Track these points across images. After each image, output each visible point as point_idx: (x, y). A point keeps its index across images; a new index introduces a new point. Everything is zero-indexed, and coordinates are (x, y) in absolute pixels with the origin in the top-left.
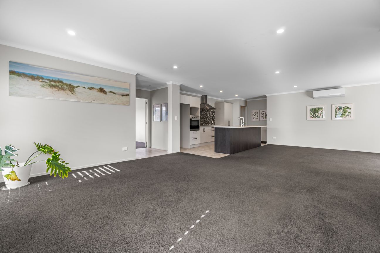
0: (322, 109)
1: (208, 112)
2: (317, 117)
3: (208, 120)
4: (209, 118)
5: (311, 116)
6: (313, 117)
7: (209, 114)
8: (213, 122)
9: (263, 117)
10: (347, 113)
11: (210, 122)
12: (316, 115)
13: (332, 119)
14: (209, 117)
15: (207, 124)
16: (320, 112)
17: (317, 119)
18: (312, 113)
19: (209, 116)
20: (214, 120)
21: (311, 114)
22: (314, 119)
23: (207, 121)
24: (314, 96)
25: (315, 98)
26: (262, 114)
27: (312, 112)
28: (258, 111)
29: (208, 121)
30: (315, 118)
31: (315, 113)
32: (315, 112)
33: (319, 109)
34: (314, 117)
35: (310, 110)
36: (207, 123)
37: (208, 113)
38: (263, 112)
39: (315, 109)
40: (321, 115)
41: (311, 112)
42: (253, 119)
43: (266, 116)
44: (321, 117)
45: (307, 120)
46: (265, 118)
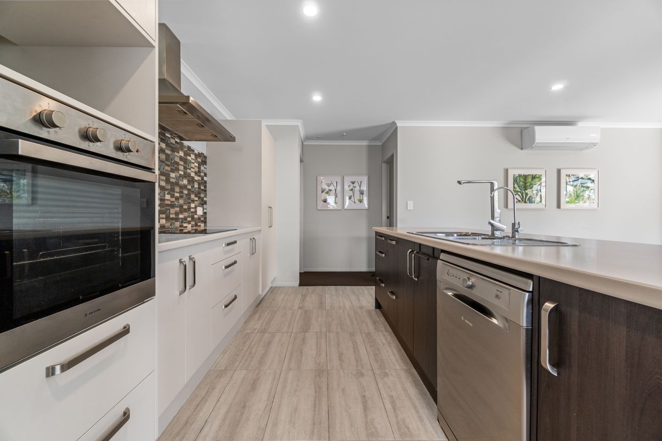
0: (540, 178)
1: (181, 154)
2: (530, 201)
3: (181, 201)
4: (185, 187)
5: (517, 196)
6: (520, 199)
7: (185, 168)
8: (200, 211)
9: (352, 199)
11: (189, 208)
12: (527, 194)
13: (559, 206)
14: (185, 182)
15: (177, 219)
16: (535, 187)
17: (528, 206)
18: (518, 189)
19: (187, 175)
20: (203, 203)
21: (516, 192)
22: (522, 205)
23: (173, 206)
26: (352, 190)
27: (519, 187)
28: (339, 179)
29: (181, 206)
30: (525, 202)
31: (526, 189)
32: (525, 185)
33: (534, 177)
34: (522, 199)
35: (515, 181)
36: (177, 214)
37: (181, 158)
38: (353, 183)
39: (525, 177)
40: (537, 195)
41: (516, 185)
42: (322, 202)
43: (361, 195)
44: (538, 199)
45: (507, 207)
46: (358, 200)
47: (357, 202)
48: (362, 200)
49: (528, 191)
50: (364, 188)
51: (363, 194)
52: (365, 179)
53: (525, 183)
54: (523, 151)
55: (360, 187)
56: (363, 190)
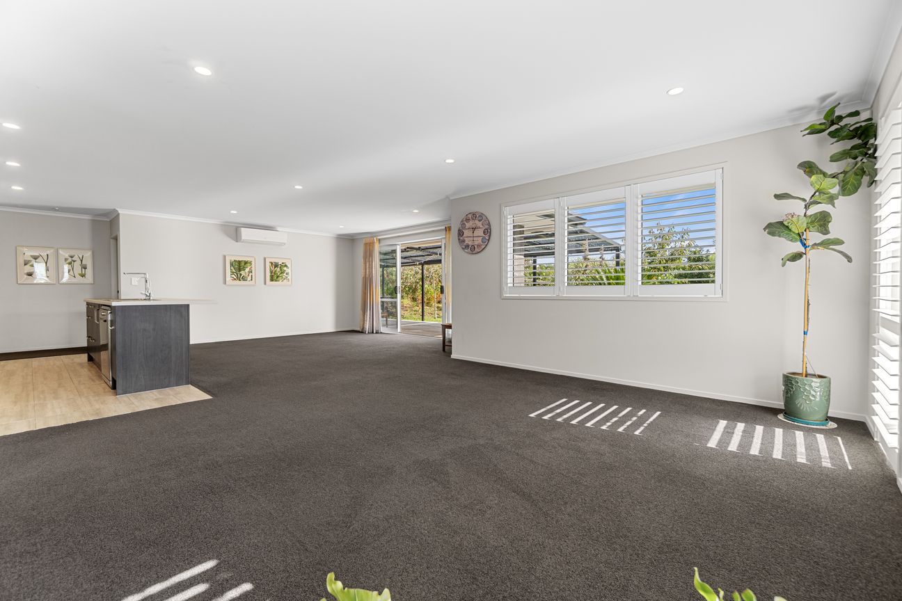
0: (250, 263)
2: (244, 279)
5: (233, 276)
6: (235, 278)
9: (70, 273)
10: (285, 274)
12: (241, 275)
13: (265, 283)
16: (247, 270)
17: (242, 282)
18: (234, 271)
21: (232, 273)
22: (238, 282)
24: (243, 237)
25: (244, 241)
26: (69, 264)
27: (234, 269)
28: (51, 253)
30: (240, 280)
31: (240, 271)
32: (239, 268)
33: (246, 263)
34: (237, 278)
35: (232, 264)
38: (72, 257)
39: (239, 263)
40: (249, 275)
41: (232, 268)
42: (26, 276)
43: (83, 270)
44: (249, 278)
45: (225, 283)
46: (80, 274)
47: (77, 276)
48: (85, 274)
49: (242, 272)
50: (88, 262)
51: (85, 268)
52: (88, 255)
53: (240, 267)
54: (238, 243)
55: (82, 261)
56: (86, 265)
